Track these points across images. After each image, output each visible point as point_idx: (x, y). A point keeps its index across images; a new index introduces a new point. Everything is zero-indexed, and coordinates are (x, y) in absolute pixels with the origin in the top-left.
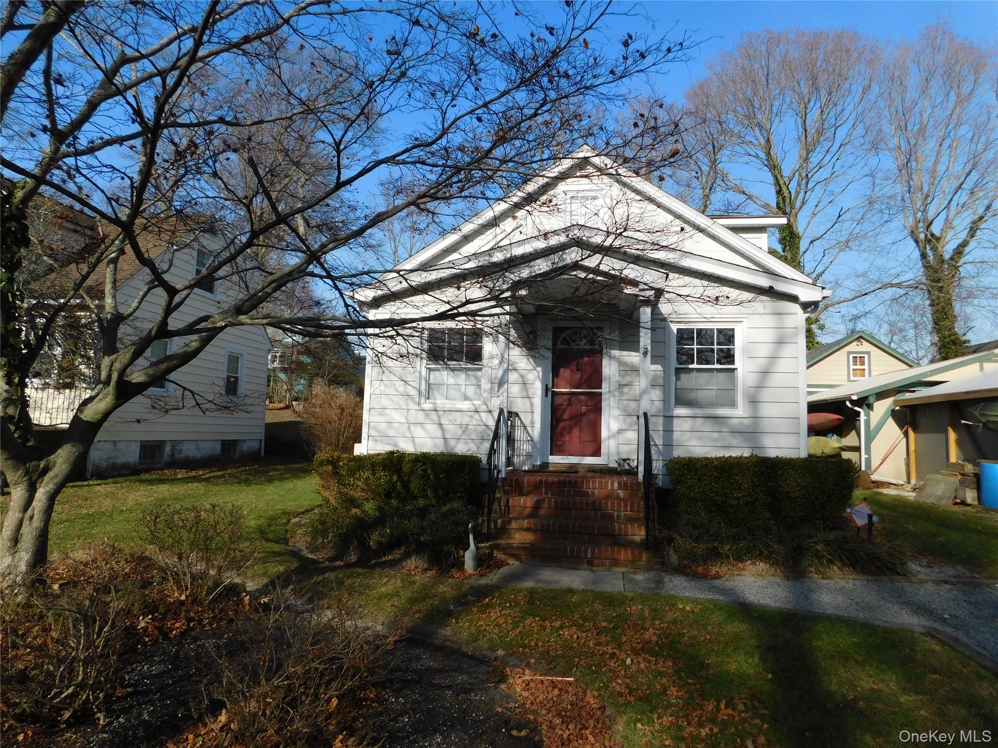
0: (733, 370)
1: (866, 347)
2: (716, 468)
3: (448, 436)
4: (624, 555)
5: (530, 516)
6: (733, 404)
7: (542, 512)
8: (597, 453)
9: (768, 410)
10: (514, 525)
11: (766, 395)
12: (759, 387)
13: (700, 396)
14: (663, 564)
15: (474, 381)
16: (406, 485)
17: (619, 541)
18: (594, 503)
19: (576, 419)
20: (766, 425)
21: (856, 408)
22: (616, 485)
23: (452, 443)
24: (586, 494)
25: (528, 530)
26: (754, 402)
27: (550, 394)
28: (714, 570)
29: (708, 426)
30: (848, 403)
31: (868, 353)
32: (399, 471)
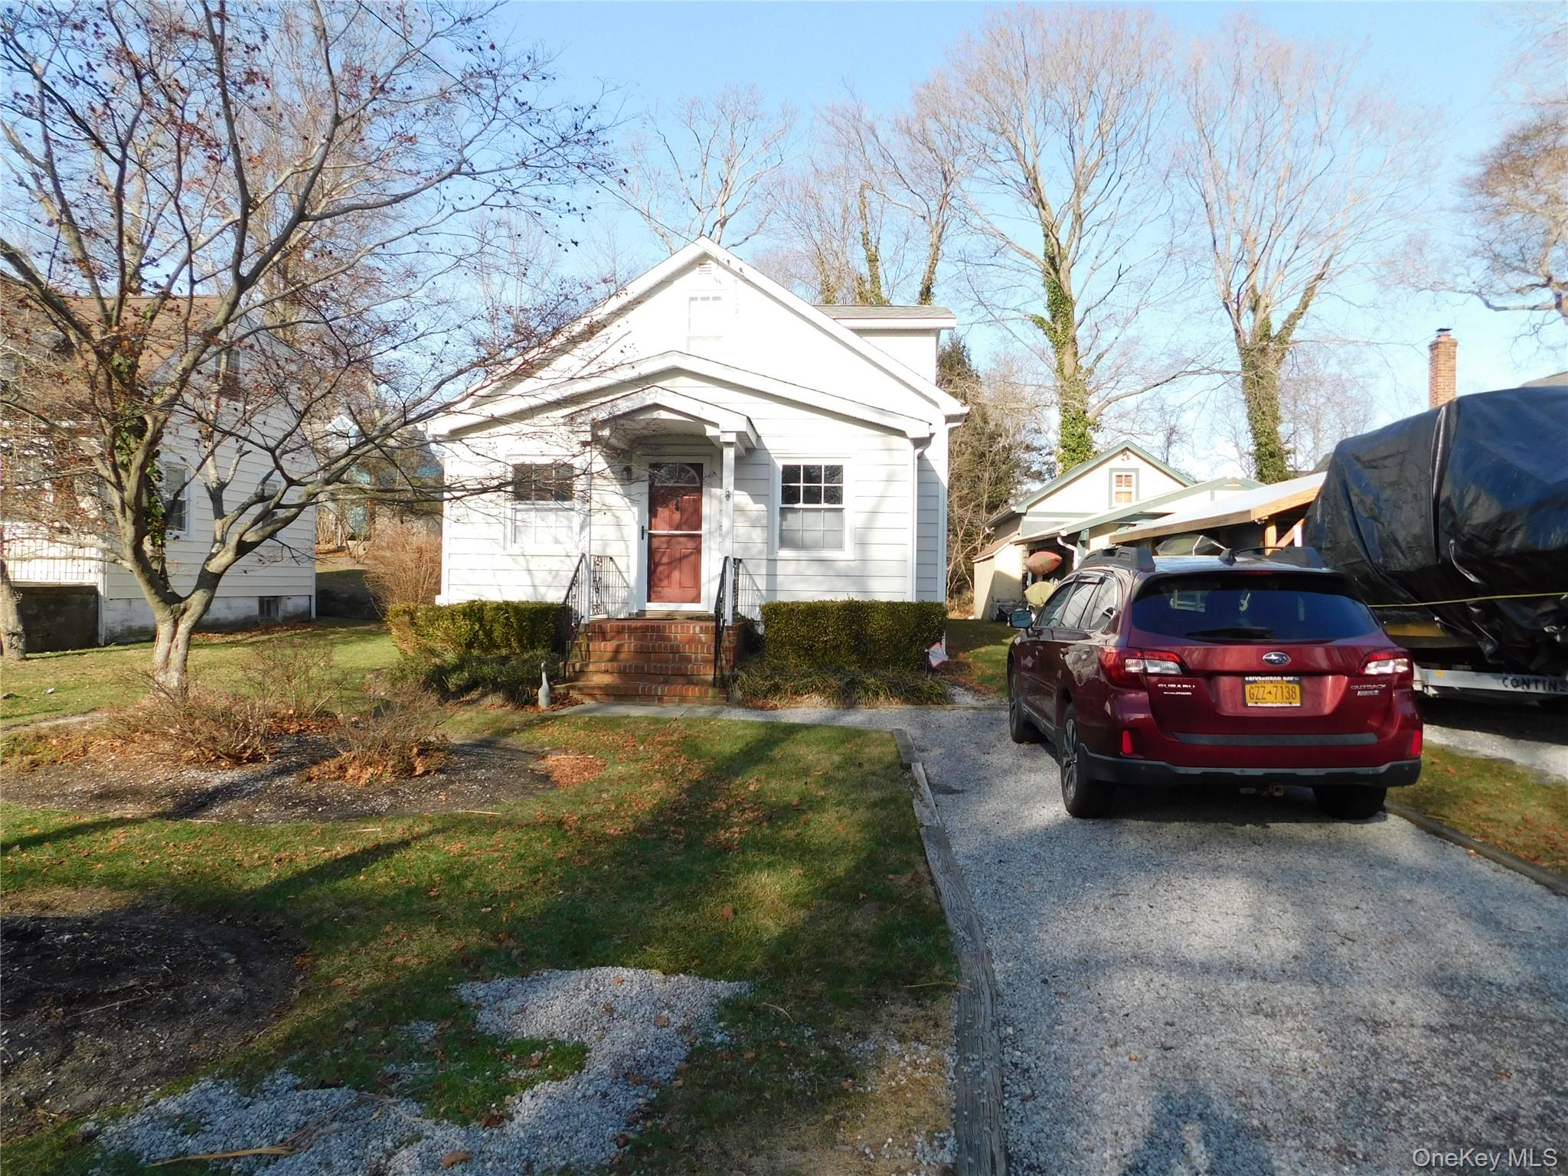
0: (841, 510)
1: (1134, 462)
2: (801, 612)
3: (537, 582)
4: (693, 691)
5: (611, 660)
6: (840, 546)
7: (622, 656)
8: (697, 599)
9: (875, 552)
10: (591, 668)
11: (876, 536)
12: (868, 528)
13: (808, 537)
14: (728, 699)
15: (566, 523)
16: (488, 634)
17: (690, 680)
18: (672, 647)
19: (677, 562)
20: (873, 568)
21: (1069, 547)
22: (698, 629)
23: (542, 590)
24: (668, 639)
25: (606, 672)
26: (862, 544)
27: (646, 536)
28: (772, 703)
29: (814, 569)
30: (1059, 541)
31: (1136, 470)
32: (481, 620)
